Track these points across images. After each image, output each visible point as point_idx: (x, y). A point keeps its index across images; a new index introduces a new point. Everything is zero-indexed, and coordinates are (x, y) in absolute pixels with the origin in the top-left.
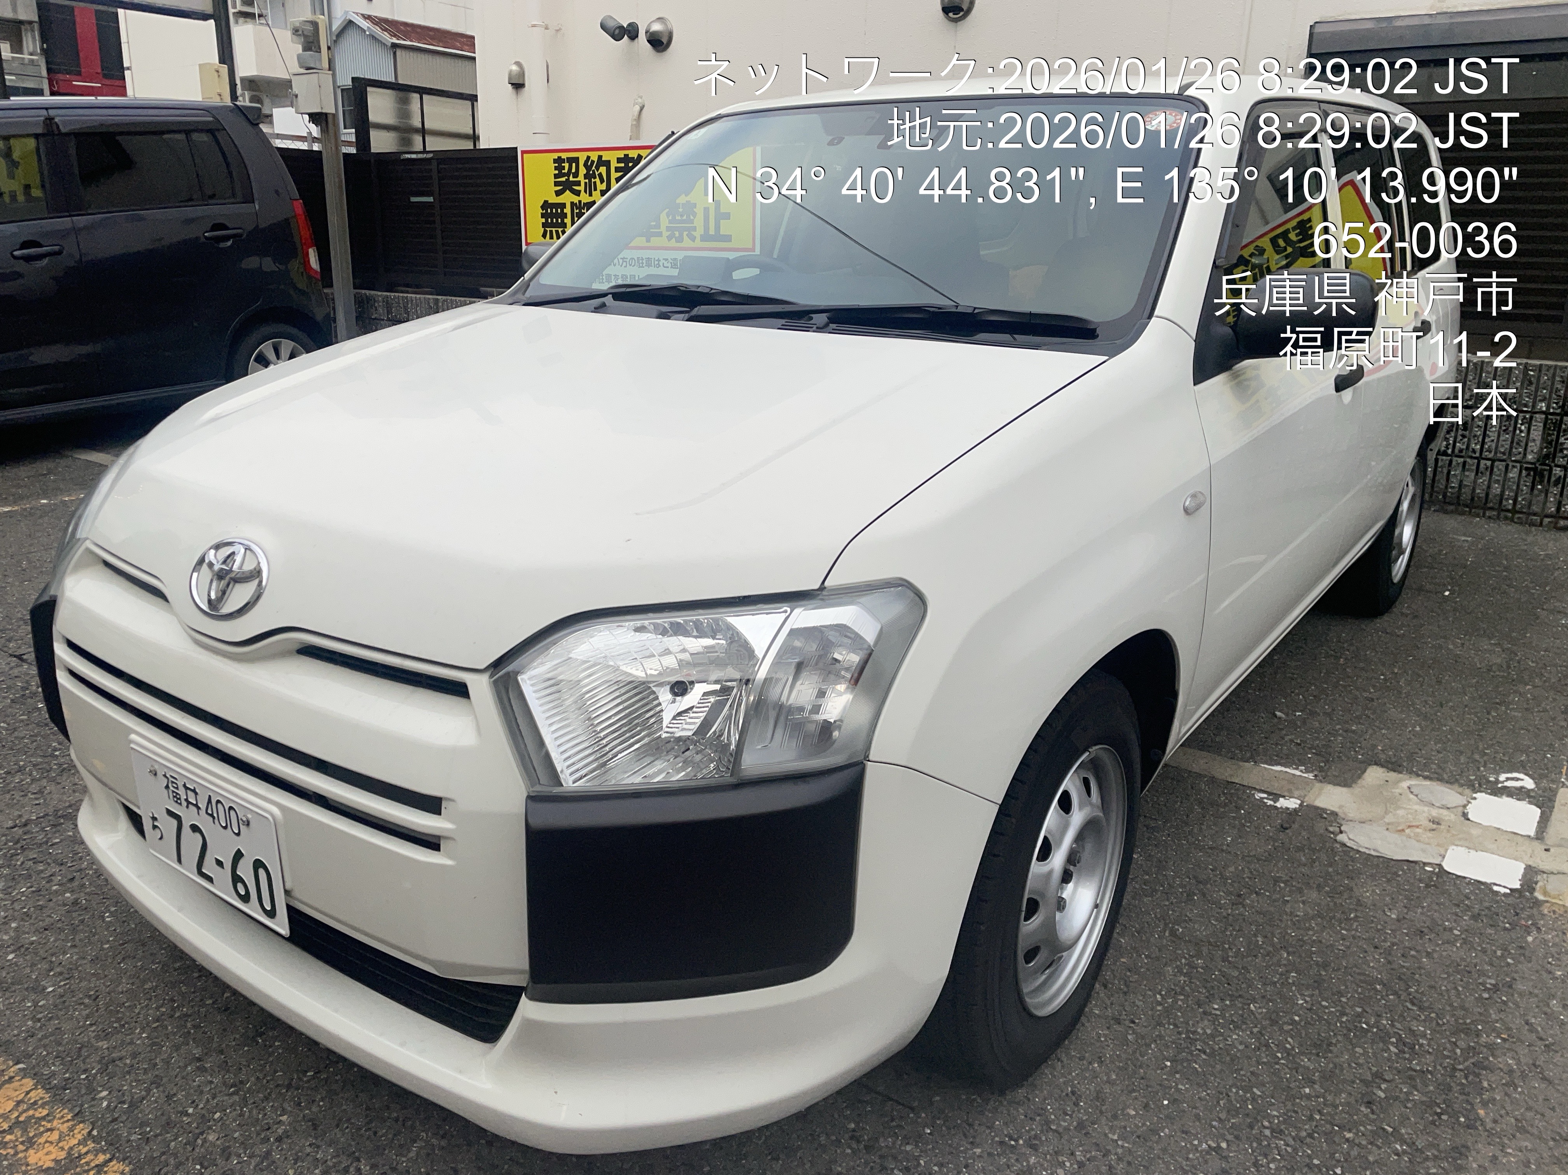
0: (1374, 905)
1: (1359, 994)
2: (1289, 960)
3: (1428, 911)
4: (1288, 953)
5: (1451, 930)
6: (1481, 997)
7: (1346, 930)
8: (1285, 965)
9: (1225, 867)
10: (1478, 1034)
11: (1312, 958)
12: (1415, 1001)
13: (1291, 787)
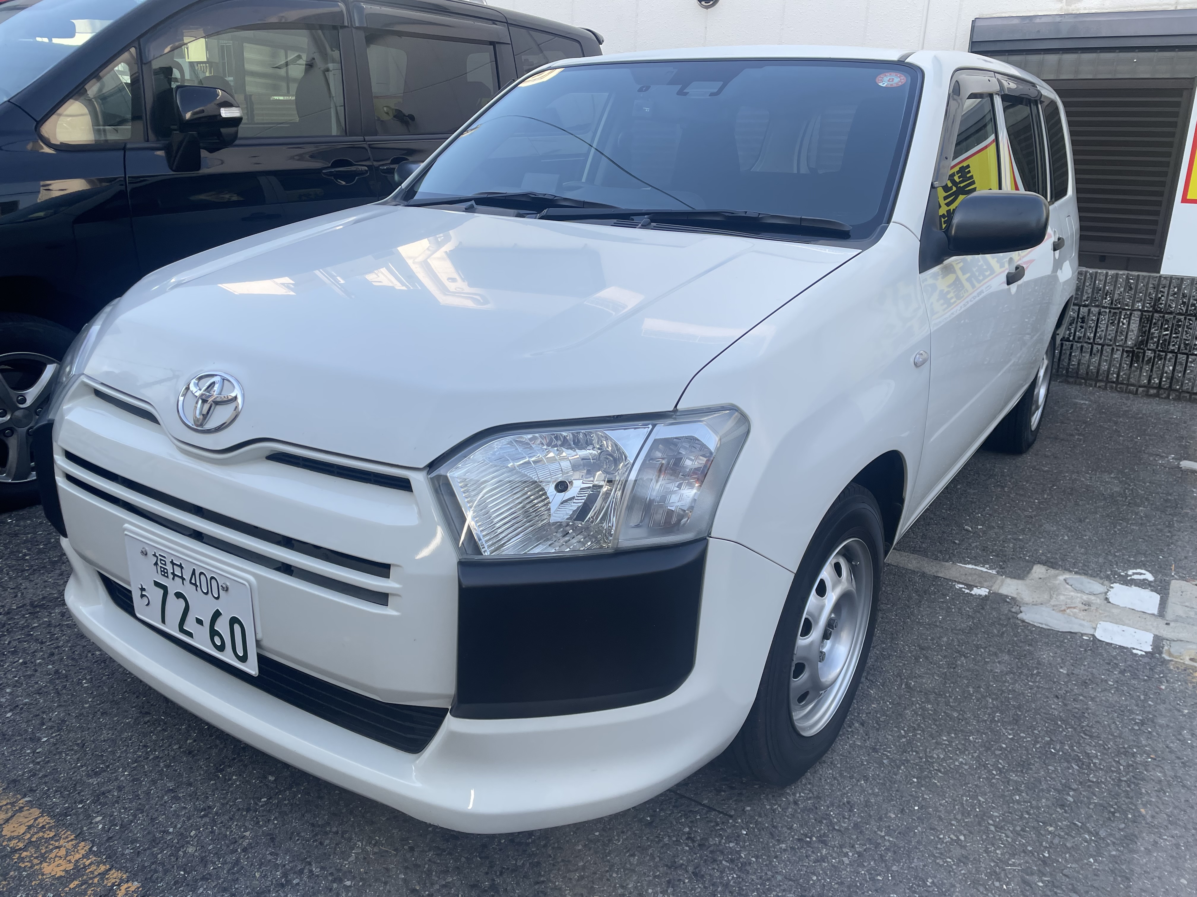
0: (1050, 664)
1: (1047, 728)
2: (994, 704)
3: (1088, 668)
4: (993, 699)
5: (1106, 681)
6: (1133, 729)
7: (1032, 682)
8: (991, 708)
9: (940, 638)
10: (1134, 755)
11: (1010, 702)
12: (1086, 732)
13: (981, 582)
